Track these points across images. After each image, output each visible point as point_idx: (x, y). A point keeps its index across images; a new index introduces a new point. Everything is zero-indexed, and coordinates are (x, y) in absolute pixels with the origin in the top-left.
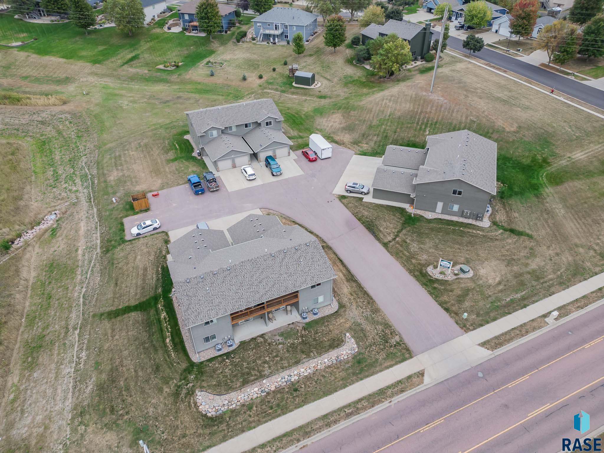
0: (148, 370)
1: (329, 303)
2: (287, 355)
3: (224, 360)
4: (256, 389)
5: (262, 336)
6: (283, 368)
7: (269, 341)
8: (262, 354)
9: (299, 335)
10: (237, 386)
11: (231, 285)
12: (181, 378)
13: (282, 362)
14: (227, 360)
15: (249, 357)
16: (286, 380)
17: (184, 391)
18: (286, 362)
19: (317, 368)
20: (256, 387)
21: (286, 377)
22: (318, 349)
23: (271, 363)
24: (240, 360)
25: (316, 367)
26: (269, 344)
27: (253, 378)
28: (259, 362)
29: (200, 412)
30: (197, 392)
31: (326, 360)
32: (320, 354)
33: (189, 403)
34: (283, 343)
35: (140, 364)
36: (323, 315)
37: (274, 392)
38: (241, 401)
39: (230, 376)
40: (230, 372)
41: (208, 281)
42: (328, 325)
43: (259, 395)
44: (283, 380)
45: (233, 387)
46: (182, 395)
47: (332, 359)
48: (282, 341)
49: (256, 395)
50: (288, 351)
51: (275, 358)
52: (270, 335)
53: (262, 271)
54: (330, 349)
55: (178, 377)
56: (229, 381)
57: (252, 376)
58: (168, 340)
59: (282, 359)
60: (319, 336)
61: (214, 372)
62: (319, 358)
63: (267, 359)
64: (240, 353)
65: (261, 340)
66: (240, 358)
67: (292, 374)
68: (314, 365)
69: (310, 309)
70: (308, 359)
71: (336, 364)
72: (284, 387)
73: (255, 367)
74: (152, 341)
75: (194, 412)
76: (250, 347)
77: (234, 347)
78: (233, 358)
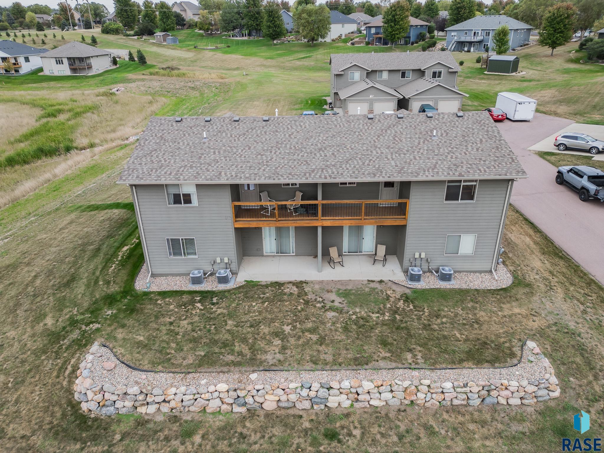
0: (54, 280)
1: (487, 267)
2: (340, 336)
3: (192, 302)
4: (223, 387)
5: (299, 284)
6: (315, 363)
7: (310, 296)
8: (281, 315)
9: (388, 306)
10: (185, 363)
11: (255, 141)
12: (89, 309)
13: (321, 348)
14: (199, 305)
15: (249, 312)
16: (312, 394)
17: (75, 335)
18: (330, 350)
19: (414, 398)
20: (227, 382)
21: (316, 386)
22: (429, 350)
23: (292, 341)
24: (225, 311)
25: (411, 394)
26: (307, 302)
27: (231, 358)
28: (264, 329)
29: (70, 392)
30: (96, 344)
31: (448, 385)
32: (434, 364)
33: (66, 362)
34: (340, 311)
35: (53, 268)
36: (464, 286)
37: (268, 415)
38: (173, 404)
39: (183, 336)
40: (190, 327)
41: (215, 127)
42: (475, 308)
43: (224, 407)
44: (305, 393)
45: (172, 361)
46: (66, 341)
47: (467, 389)
48: (341, 306)
49: (218, 402)
50: (346, 329)
51: (306, 334)
52: (317, 287)
53: (334, 136)
54: (468, 360)
55: (86, 305)
56: (173, 345)
57: (232, 352)
58: (125, 248)
59: (322, 341)
60: (443, 323)
61: (157, 317)
62: (428, 372)
63: (287, 329)
64: (234, 300)
65: (295, 290)
66: (227, 307)
67: (335, 385)
68: (406, 384)
69: (433, 266)
70: (394, 365)
71: (480, 411)
72: (301, 413)
73: (249, 336)
74: (103, 244)
75: (59, 386)
76: (262, 296)
77: (230, 286)
78: (213, 304)
